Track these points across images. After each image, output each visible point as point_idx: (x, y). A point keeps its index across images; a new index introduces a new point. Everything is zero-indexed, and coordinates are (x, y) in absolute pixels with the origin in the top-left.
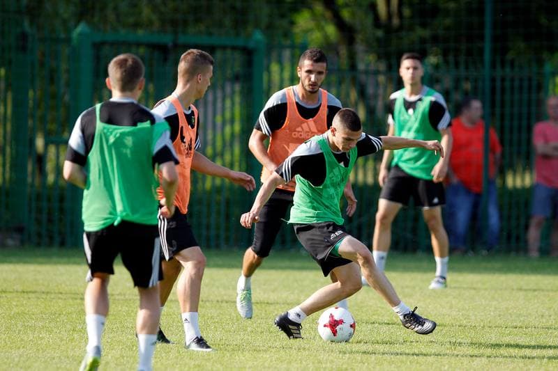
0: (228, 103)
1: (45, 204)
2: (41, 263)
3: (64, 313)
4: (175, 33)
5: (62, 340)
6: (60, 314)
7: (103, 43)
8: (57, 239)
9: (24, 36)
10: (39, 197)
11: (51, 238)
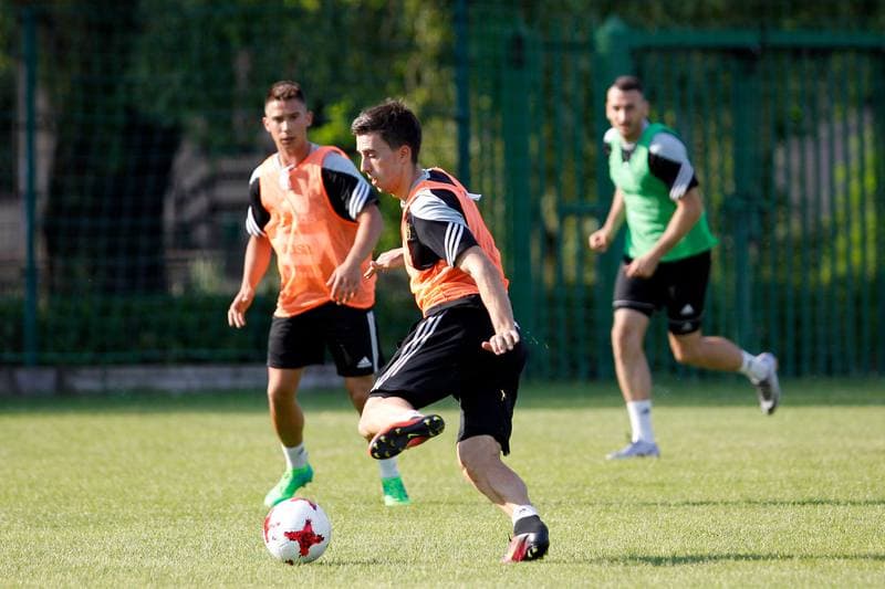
0: (854, 143)
1: (561, 312)
2: (559, 407)
3: (592, 483)
4: (763, 27)
5: (587, 526)
6: (584, 486)
7: (647, 49)
8: (584, 368)
9: (518, 42)
10: (552, 301)
11: (574, 366)
